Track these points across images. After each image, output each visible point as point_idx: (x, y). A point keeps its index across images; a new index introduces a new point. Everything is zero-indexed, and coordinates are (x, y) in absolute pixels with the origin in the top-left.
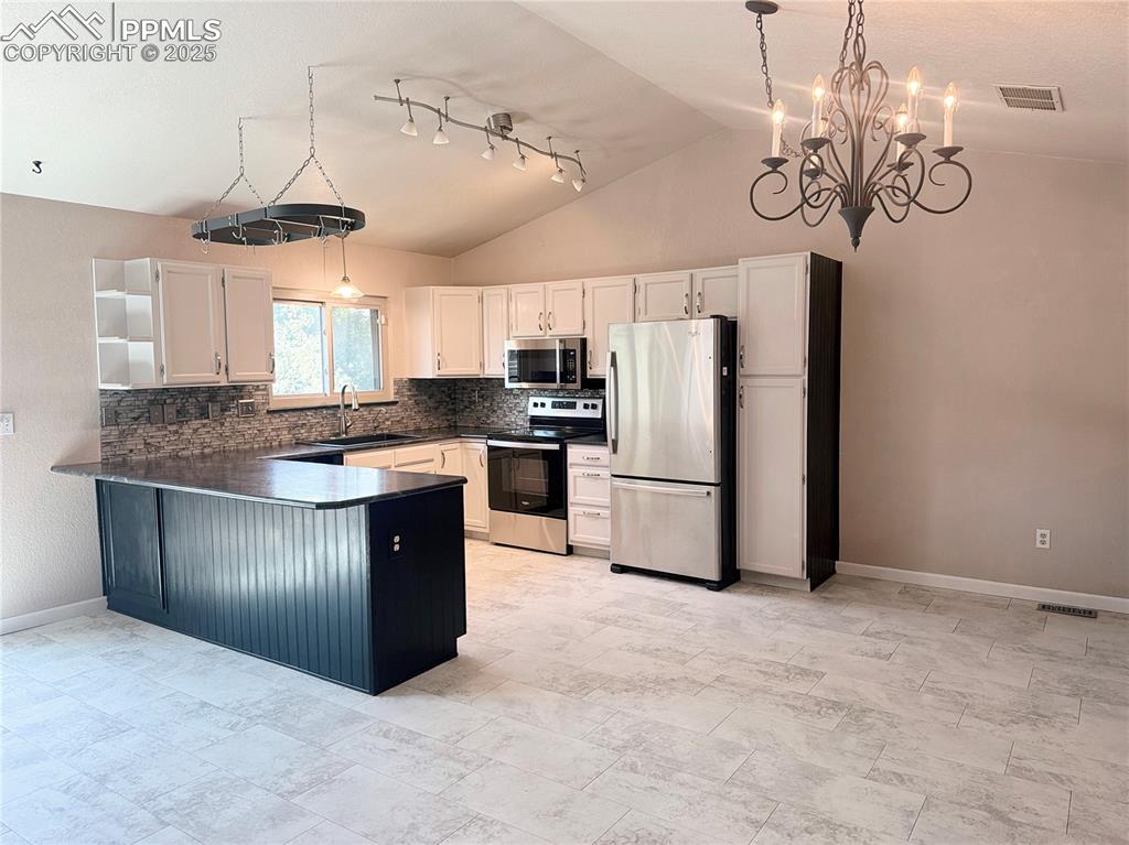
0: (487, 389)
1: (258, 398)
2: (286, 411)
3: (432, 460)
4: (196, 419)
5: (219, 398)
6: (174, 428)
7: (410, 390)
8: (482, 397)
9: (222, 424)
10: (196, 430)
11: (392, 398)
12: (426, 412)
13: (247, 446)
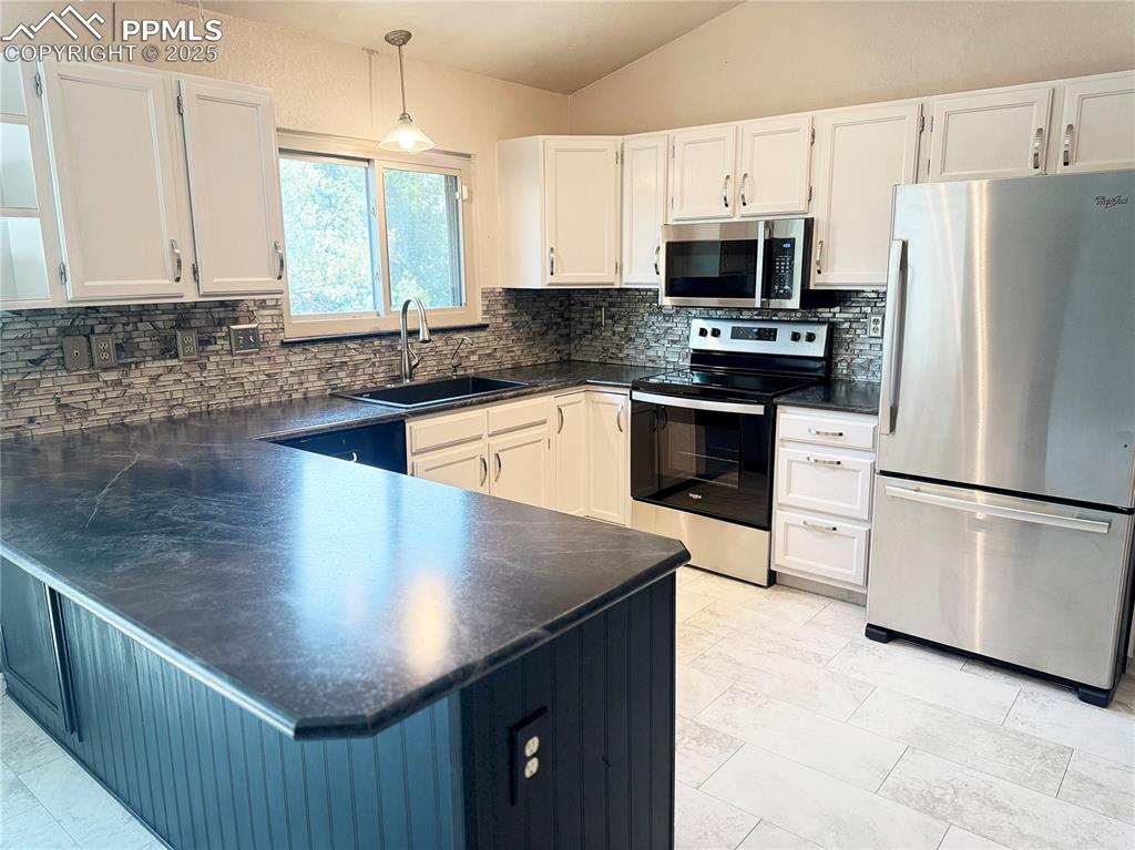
0: (621, 305)
1: (264, 321)
2: (313, 342)
3: (544, 422)
4: (154, 359)
5: (195, 323)
6: (113, 376)
7: (505, 306)
8: (612, 317)
9: (203, 367)
10: (154, 379)
11: (479, 319)
12: (528, 339)
13: (249, 403)
